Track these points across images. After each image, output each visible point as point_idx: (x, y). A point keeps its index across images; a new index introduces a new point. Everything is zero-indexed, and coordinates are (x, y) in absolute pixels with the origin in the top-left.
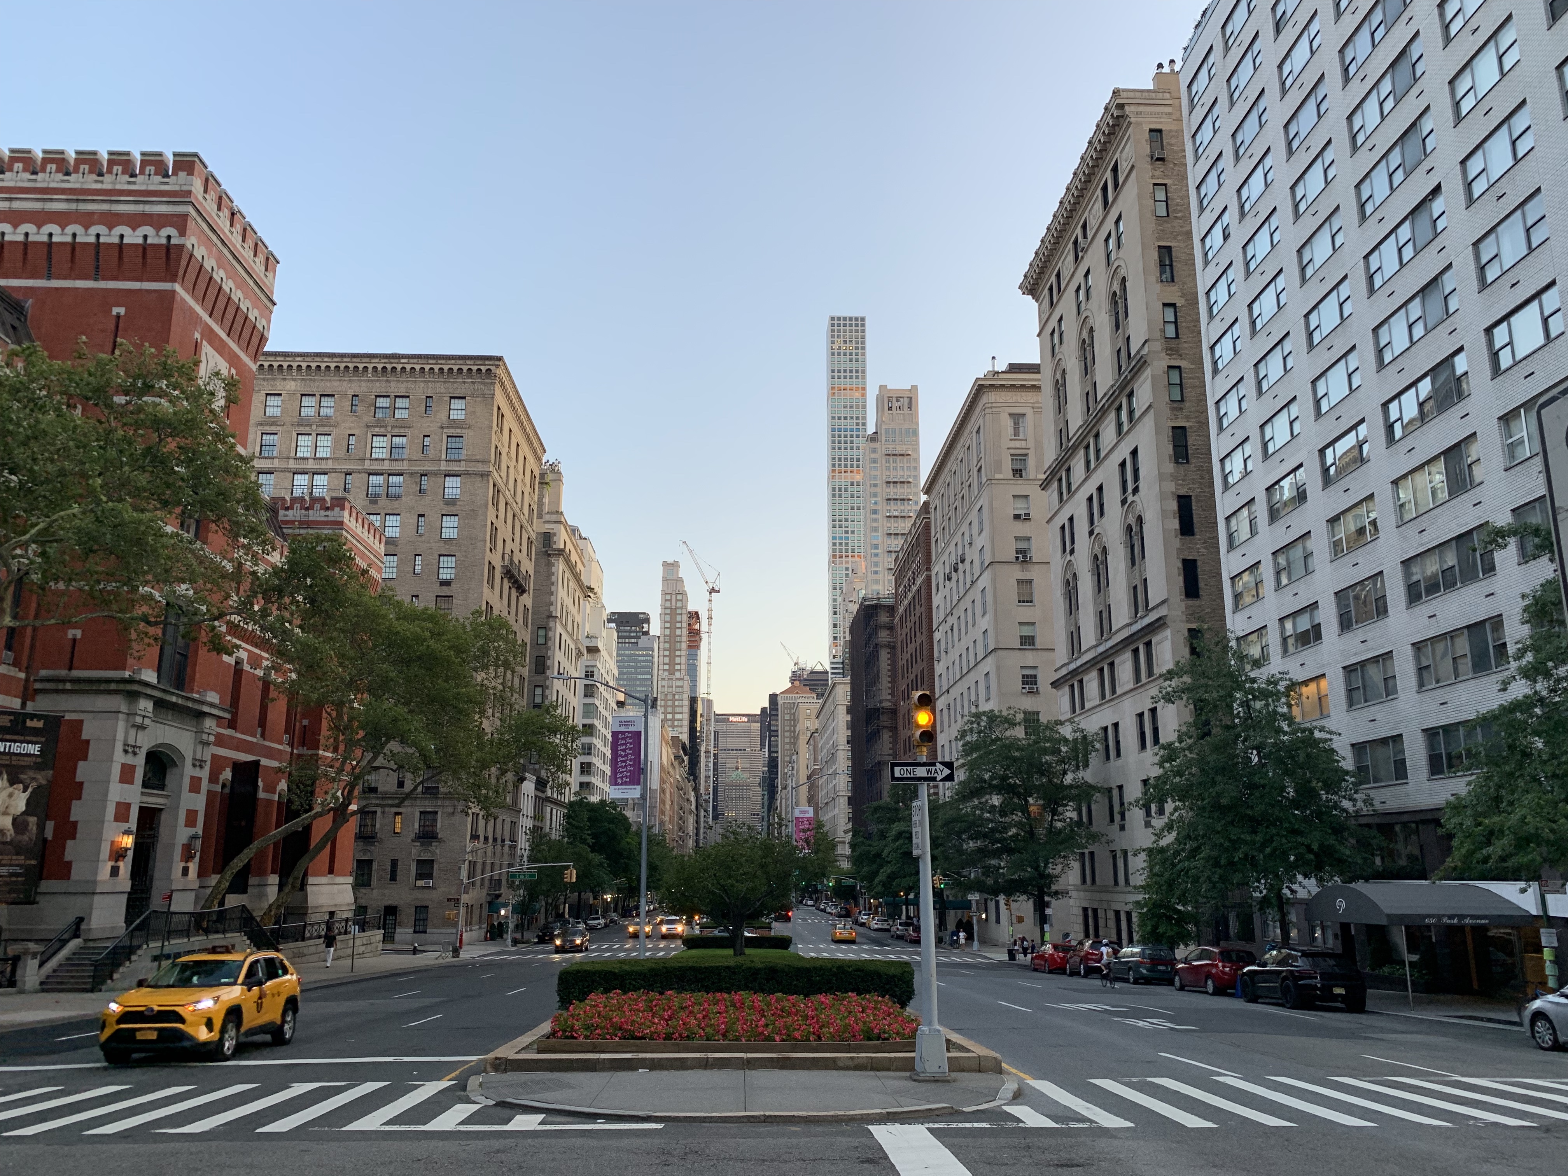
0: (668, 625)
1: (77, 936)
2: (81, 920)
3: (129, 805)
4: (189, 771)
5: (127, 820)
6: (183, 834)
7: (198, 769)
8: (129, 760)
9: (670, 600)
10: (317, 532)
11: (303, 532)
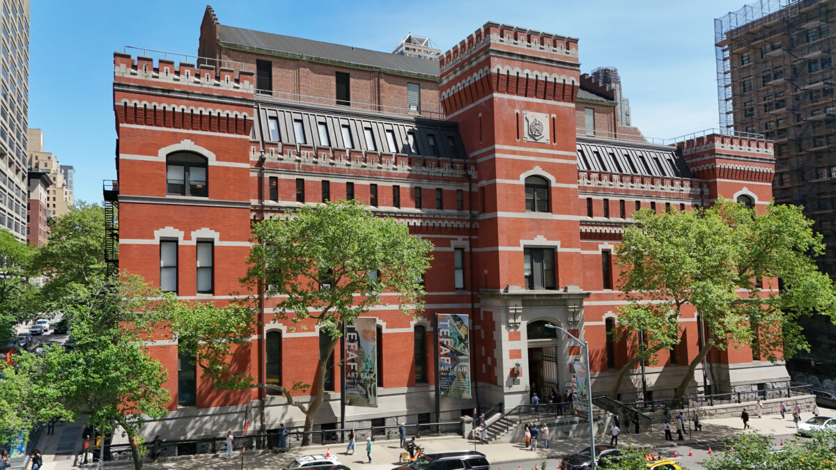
1: (500, 412)
2: (501, 405)
3: (519, 350)
5: (519, 357)
6: (567, 359)
7: (573, 326)
8: (514, 329)
10: (702, 159)
11: (694, 160)
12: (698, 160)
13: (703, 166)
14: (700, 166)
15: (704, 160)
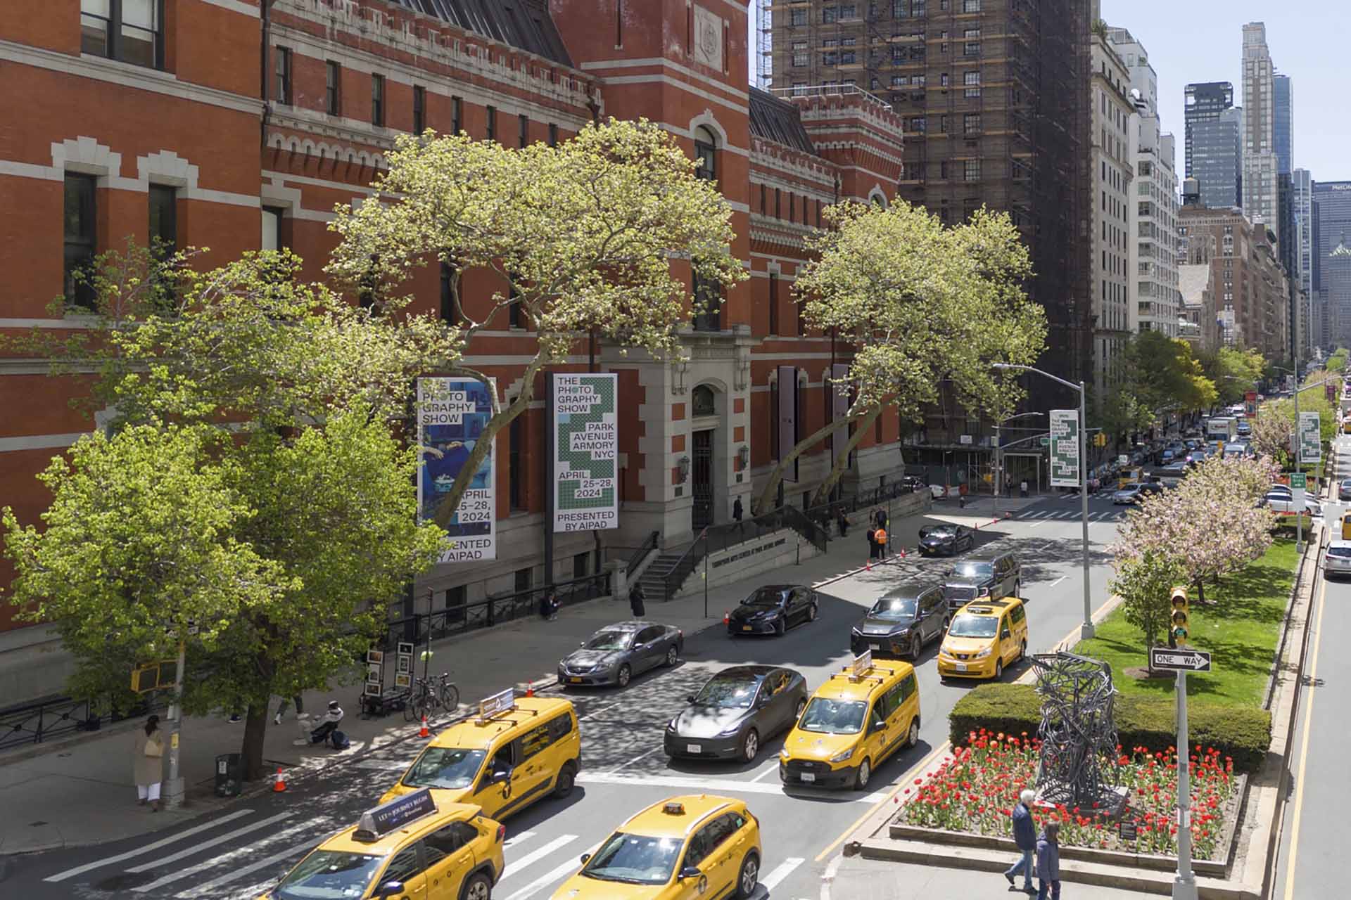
0: (1250, 97)
1: (655, 547)
2: (656, 534)
3: (683, 436)
4: (732, 395)
5: (683, 449)
6: (733, 449)
7: (740, 391)
8: (679, 399)
9: (1253, 69)
10: (835, 131)
11: (823, 131)
12: (829, 131)
13: (835, 143)
14: (831, 142)
15: (839, 134)
